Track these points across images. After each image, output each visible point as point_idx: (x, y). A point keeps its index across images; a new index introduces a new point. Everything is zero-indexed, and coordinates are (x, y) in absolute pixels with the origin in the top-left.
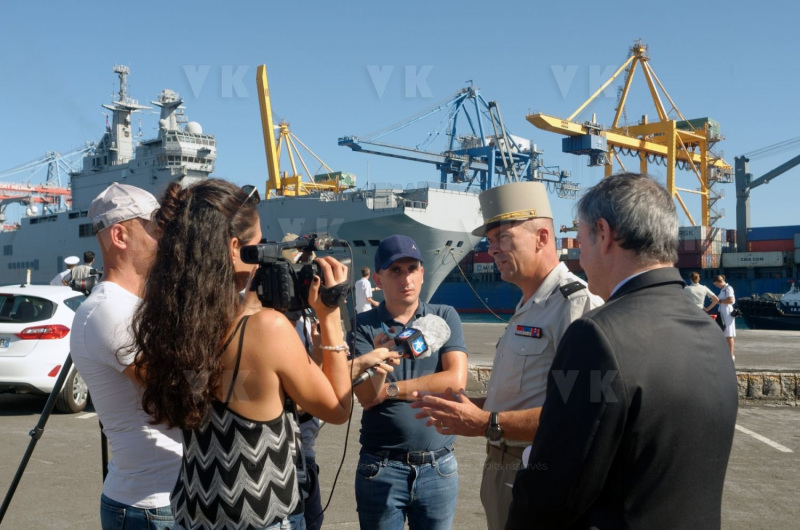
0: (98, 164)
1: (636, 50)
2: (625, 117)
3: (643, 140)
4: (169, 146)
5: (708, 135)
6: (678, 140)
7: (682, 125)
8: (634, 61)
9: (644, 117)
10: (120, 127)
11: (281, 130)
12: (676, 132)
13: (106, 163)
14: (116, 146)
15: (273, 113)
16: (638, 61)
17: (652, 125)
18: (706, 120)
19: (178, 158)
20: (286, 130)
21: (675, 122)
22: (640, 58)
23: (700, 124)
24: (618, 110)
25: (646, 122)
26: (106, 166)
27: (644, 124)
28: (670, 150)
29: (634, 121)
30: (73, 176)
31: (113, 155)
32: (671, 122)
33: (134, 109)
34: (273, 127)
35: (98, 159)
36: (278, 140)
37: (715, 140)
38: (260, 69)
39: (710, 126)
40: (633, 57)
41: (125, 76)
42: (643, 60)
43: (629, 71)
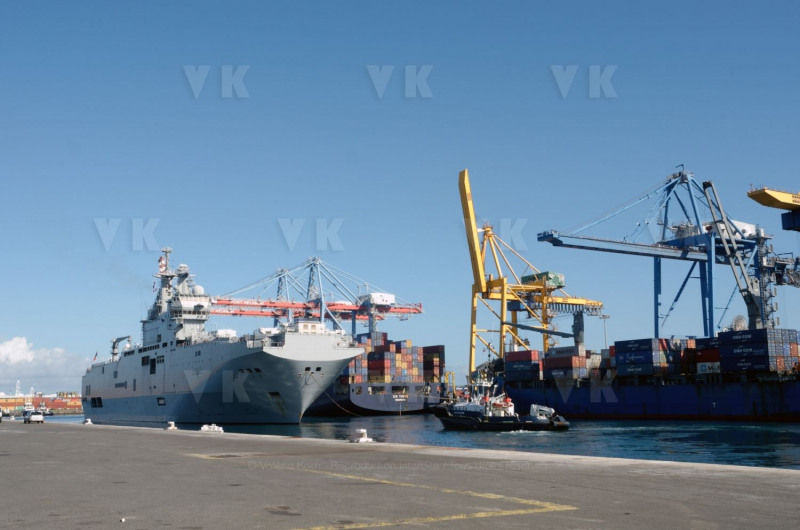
0: (153, 315)
10: (164, 289)
11: (485, 233)
13: (157, 314)
14: (161, 303)
20: (490, 233)
26: (156, 317)
30: (144, 323)
33: (173, 277)
34: (476, 231)
35: (153, 311)
36: (483, 243)
38: (462, 175)
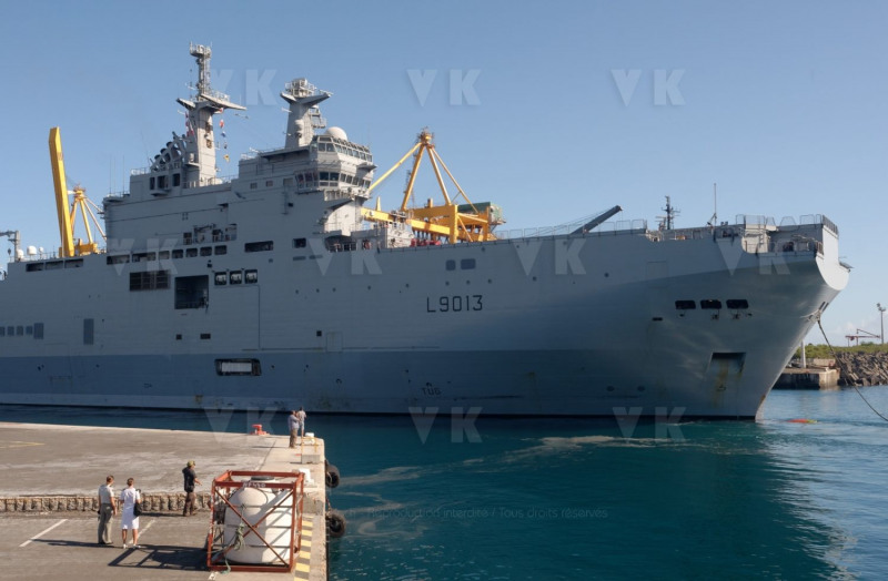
0: (161, 185)
1: (422, 137)
2: (413, 199)
3: (428, 222)
4: (323, 158)
5: (489, 219)
6: (459, 223)
7: (463, 209)
8: (421, 147)
9: (429, 201)
10: (201, 132)
11: (76, 196)
12: (458, 215)
13: (176, 183)
14: (196, 160)
15: (66, 177)
16: (425, 148)
17: (436, 208)
18: (488, 204)
19: (335, 176)
20: (82, 195)
21: (456, 207)
22: (427, 145)
23: (483, 208)
24: (406, 192)
25: (432, 206)
26: (177, 190)
27: (429, 207)
28: (452, 231)
29: (421, 204)
30: (110, 203)
31: (191, 170)
32: (453, 206)
33: (226, 107)
34: (66, 193)
35: (161, 179)
36: (73, 206)
37: (495, 224)
38: (53, 132)
39: (492, 210)
40: (419, 144)
41: (207, 62)
42: (429, 147)
43: (417, 156)
